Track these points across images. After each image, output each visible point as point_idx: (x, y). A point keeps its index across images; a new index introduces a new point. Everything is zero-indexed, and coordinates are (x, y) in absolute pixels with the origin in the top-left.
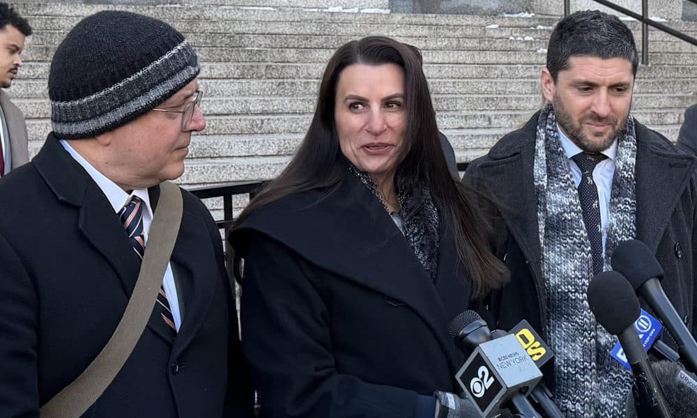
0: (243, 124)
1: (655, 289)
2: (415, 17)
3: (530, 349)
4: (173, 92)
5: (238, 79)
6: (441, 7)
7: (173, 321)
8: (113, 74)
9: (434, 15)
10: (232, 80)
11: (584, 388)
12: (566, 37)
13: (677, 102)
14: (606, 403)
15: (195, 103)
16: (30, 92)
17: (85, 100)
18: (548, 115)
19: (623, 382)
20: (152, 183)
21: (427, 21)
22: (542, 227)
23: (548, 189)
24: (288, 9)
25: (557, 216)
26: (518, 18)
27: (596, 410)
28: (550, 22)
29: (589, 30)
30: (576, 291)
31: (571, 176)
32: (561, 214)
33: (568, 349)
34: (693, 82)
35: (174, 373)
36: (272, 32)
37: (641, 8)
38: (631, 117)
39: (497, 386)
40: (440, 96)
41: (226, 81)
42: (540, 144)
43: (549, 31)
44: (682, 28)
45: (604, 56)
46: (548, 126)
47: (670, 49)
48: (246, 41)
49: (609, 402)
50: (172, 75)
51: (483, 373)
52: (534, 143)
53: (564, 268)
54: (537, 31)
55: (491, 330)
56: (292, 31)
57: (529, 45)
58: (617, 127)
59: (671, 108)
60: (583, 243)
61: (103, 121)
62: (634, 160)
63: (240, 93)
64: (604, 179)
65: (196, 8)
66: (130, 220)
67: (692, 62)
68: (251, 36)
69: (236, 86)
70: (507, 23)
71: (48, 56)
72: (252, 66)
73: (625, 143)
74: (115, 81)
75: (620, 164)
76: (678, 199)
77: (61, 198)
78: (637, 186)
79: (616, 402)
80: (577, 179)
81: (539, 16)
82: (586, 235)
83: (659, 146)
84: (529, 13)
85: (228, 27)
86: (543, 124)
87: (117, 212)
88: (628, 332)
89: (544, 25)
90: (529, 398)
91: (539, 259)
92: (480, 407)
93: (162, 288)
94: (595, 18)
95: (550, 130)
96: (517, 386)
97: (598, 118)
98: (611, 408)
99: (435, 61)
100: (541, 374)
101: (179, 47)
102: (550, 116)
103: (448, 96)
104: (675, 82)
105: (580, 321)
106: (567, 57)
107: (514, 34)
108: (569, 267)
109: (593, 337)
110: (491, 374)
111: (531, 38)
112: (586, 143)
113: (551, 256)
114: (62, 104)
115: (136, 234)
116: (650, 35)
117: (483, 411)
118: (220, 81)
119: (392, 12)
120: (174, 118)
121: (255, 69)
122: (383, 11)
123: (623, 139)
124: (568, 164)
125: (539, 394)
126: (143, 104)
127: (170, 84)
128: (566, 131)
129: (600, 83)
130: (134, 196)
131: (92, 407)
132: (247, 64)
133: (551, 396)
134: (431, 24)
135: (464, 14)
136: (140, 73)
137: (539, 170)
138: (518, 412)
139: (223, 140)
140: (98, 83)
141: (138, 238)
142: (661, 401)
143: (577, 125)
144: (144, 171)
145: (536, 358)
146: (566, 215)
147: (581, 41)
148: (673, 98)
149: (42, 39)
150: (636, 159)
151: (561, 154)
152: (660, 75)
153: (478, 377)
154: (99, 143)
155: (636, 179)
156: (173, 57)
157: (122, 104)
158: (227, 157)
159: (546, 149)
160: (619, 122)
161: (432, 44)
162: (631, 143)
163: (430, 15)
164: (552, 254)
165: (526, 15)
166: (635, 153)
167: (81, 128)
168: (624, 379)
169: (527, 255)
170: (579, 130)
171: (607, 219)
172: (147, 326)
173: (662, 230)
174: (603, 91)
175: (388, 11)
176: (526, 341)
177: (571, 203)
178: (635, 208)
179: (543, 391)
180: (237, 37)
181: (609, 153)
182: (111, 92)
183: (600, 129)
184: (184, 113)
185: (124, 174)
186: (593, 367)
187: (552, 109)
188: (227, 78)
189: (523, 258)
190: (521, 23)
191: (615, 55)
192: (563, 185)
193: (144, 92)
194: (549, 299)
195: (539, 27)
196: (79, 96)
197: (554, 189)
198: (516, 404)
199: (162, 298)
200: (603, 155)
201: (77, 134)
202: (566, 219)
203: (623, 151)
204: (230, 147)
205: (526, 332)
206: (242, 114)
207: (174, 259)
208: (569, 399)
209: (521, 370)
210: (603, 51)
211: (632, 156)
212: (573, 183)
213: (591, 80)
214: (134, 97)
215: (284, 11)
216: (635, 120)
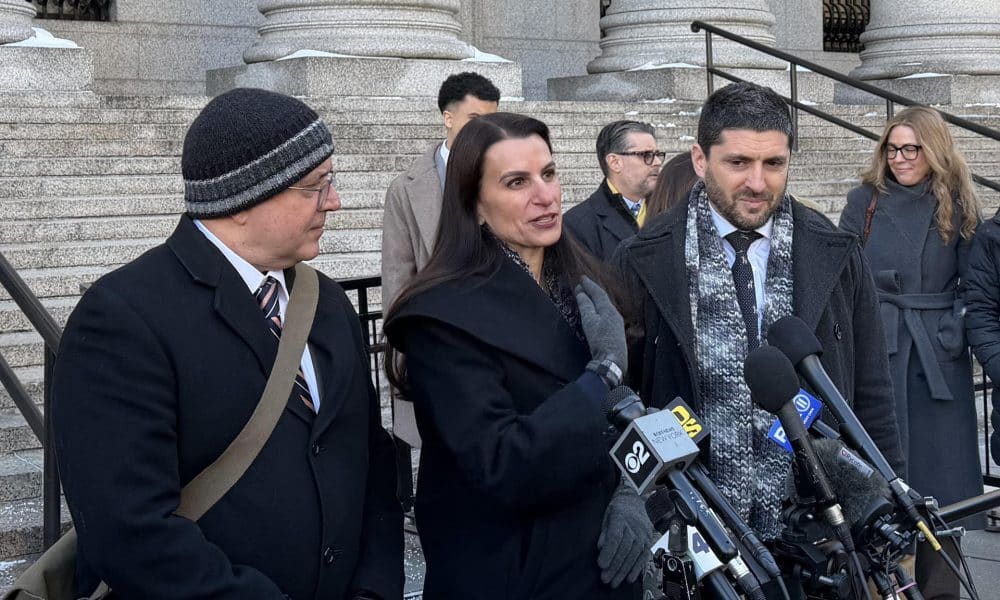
0: (374, 218)
1: (813, 365)
2: (550, 104)
3: (685, 426)
4: (309, 170)
5: (368, 171)
6: (577, 93)
7: (312, 402)
8: (249, 151)
9: (570, 103)
10: (361, 173)
11: (740, 473)
12: (718, 110)
13: (829, 189)
14: (764, 489)
15: (330, 182)
16: (155, 187)
17: (221, 178)
18: (699, 193)
19: (781, 467)
20: (287, 264)
21: (563, 109)
22: (694, 309)
23: (701, 270)
24: (417, 99)
25: (710, 297)
26: (659, 104)
27: (753, 495)
28: (693, 108)
29: (743, 102)
30: (731, 374)
31: (724, 256)
32: (714, 294)
33: (723, 434)
34: (846, 168)
35: (315, 455)
36: (402, 122)
37: (790, 91)
38: (787, 194)
39: (653, 461)
40: (579, 187)
41: (355, 174)
42: (691, 223)
43: (692, 117)
44: (834, 111)
45: (759, 128)
46: (700, 205)
47: (821, 134)
48: (374, 132)
49: (767, 487)
50: (308, 152)
51: (638, 449)
52: (685, 223)
53: (718, 351)
54: (679, 117)
55: (646, 407)
56: (421, 121)
57: (671, 131)
58: (773, 203)
59: (823, 196)
60: (737, 325)
61: (239, 200)
62: (790, 239)
63: (370, 186)
64: (760, 259)
65: (322, 99)
66: (266, 300)
67: (844, 147)
68: (380, 127)
69: (365, 179)
70: (647, 110)
71: (172, 150)
72: (381, 158)
73: (781, 221)
74: (251, 158)
75: (776, 243)
76: (837, 278)
77: (196, 278)
78: (794, 265)
79: (774, 488)
80: (731, 259)
81: (681, 101)
82: (740, 316)
83: (817, 223)
84: (671, 99)
85: (355, 118)
86: (695, 202)
87: (253, 292)
88: (787, 409)
89: (686, 111)
90: (685, 474)
91: (692, 342)
92: (636, 483)
93: (300, 369)
94: (749, 90)
95: (702, 209)
96: (673, 461)
97: (754, 194)
98: (768, 494)
99: (572, 150)
100: (698, 450)
101: (314, 125)
102: (702, 194)
103: (586, 187)
104: (826, 169)
105: (735, 405)
106: (719, 131)
107: (655, 121)
108: (723, 350)
109: (749, 421)
110: (647, 449)
111: (673, 125)
112: (740, 220)
113: (705, 338)
114: (197, 183)
115: (272, 315)
116: (799, 120)
117: (639, 487)
118: (349, 174)
119: (526, 100)
120: (310, 197)
121: (385, 162)
122: (516, 99)
123: (779, 217)
124: (721, 244)
125: (695, 472)
126: (280, 182)
127: (306, 162)
128: (719, 208)
129: (756, 157)
130: (269, 277)
131: (232, 489)
132: (377, 156)
133: (708, 473)
134: (567, 112)
135: (602, 100)
136: (276, 151)
137: (691, 250)
138: (675, 488)
139: (354, 234)
140: (235, 161)
141: (274, 319)
142: (822, 477)
143: (730, 201)
144: (281, 251)
145: (692, 435)
146: (719, 296)
147: (735, 113)
148: (824, 185)
149: (165, 133)
150: (793, 238)
151: (713, 233)
152: (811, 161)
153: (633, 452)
154: (235, 222)
155: (792, 259)
156: (309, 135)
157: (258, 182)
158: (359, 252)
159: (698, 228)
160: (775, 198)
161: (568, 133)
162: (787, 221)
163: (565, 102)
164: (705, 337)
165: (667, 101)
166: (792, 232)
167: (218, 207)
168: (781, 464)
169: (679, 337)
170: (733, 207)
171: (762, 299)
172: (286, 407)
173: (821, 311)
174: (758, 165)
175: (522, 99)
176: (681, 418)
177: (725, 284)
178: (792, 289)
179: (699, 468)
180: (365, 128)
181: (764, 231)
182: (247, 170)
183: (755, 205)
184: (321, 191)
185: (262, 254)
186: (750, 452)
187: (704, 186)
188: (356, 171)
189: (675, 341)
190: (661, 109)
191: (771, 128)
192: (716, 265)
193: (281, 169)
194: (702, 383)
195: (682, 113)
196: (214, 175)
197: (707, 270)
198: (672, 479)
199: (301, 380)
200: (758, 234)
201: (213, 213)
202: (719, 300)
203: (779, 229)
204: (361, 242)
205: (681, 409)
206: (372, 207)
207: (311, 341)
208: (725, 485)
209: (677, 445)
210: (758, 123)
211: (788, 234)
212: (726, 263)
213: (746, 155)
214: (271, 175)
215: (413, 101)
216: (791, 197)
